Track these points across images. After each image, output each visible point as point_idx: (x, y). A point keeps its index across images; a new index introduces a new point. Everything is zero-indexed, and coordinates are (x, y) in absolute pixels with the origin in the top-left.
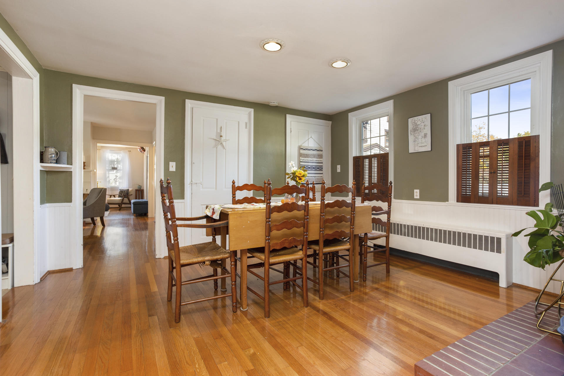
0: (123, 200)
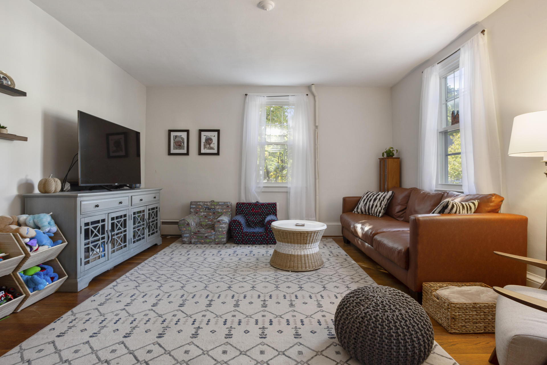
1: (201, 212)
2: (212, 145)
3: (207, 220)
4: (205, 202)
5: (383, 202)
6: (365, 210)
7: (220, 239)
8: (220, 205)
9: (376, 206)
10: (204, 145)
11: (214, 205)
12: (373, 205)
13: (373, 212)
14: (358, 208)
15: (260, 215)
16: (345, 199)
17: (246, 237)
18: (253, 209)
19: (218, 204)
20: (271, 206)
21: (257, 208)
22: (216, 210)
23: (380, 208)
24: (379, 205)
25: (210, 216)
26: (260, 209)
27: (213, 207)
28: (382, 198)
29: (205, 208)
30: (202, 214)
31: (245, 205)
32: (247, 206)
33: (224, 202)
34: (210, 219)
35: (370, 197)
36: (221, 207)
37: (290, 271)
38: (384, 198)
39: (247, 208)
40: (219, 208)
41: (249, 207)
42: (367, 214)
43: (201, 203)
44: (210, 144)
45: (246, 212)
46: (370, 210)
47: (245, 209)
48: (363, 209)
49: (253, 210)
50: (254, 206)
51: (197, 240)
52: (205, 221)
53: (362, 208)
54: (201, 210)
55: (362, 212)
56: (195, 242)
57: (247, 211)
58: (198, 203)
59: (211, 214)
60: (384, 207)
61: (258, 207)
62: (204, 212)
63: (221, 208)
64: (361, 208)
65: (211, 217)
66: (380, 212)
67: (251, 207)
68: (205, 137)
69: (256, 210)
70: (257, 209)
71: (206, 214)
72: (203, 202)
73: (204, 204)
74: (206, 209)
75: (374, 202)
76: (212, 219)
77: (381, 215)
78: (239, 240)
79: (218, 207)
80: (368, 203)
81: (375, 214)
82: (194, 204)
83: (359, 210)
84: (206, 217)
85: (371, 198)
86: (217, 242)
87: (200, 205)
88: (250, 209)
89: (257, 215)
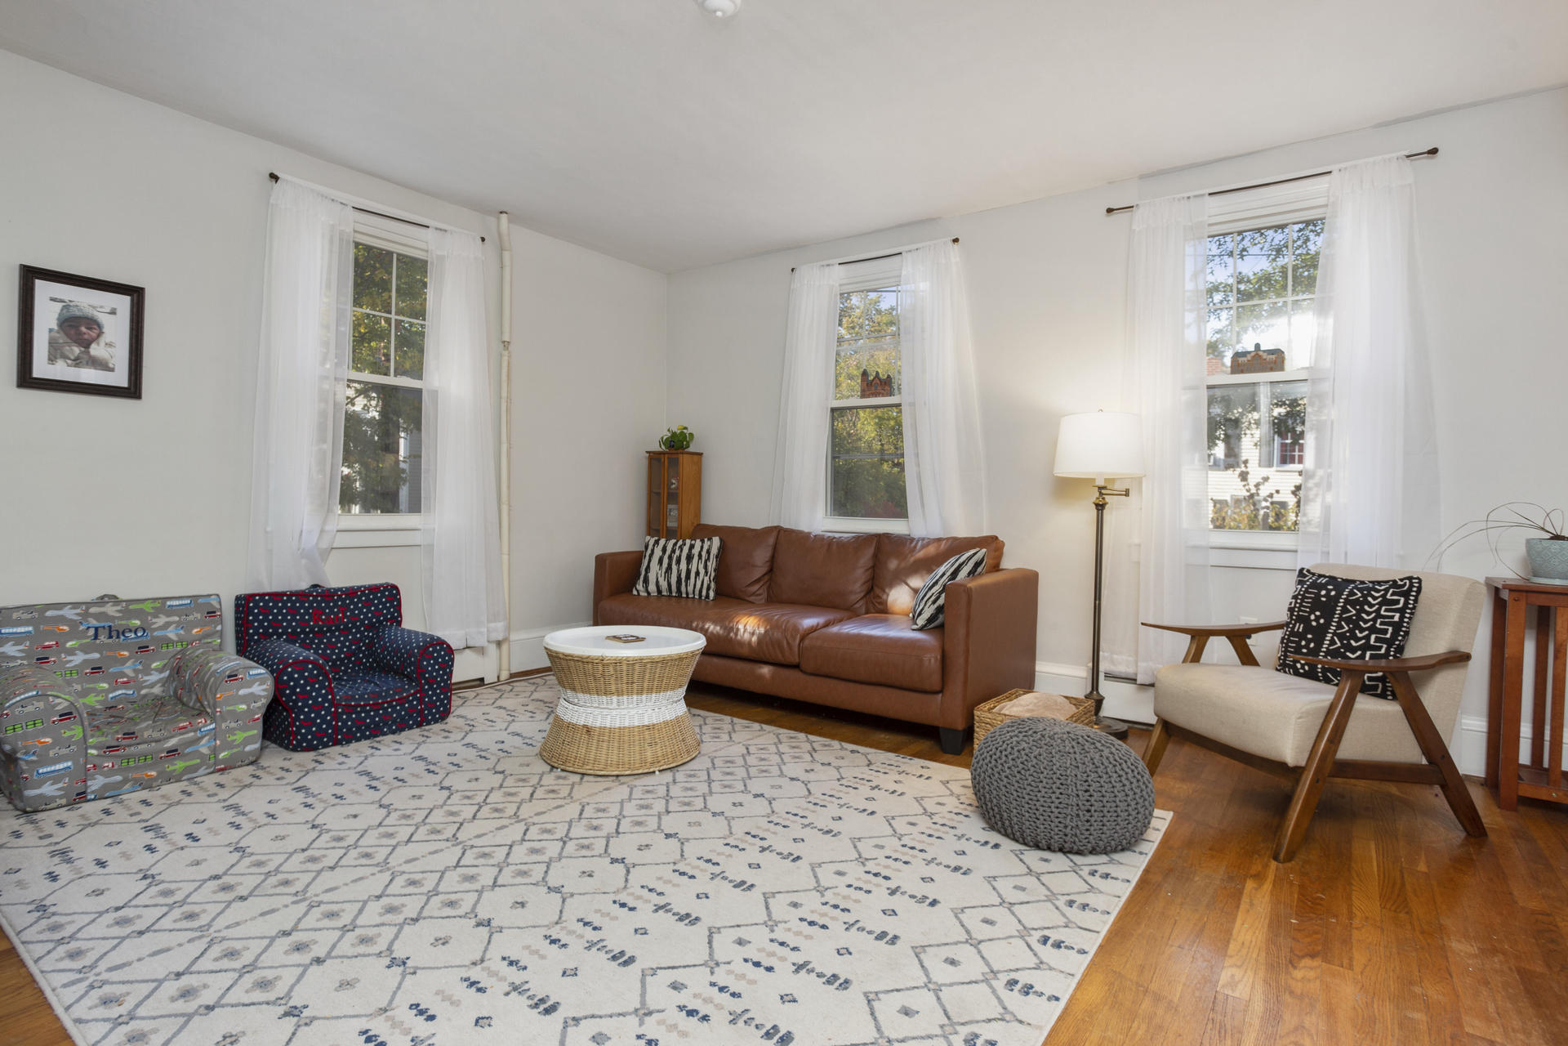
0: (1336, 722)
1: (71, 652)
2: (96, 350)
3: (106, 686)
4: (89, 604)
5: (709, 564)
6: (669, 585)
7: (238, 746)
8: (171, 611)
9: (697, 573)
10: (53, 344)
11: (140, 614)
12: (688, 572)
13: (690, 589)
14: (646, 581)
15: (346, 631)
16: (601, 560)
17: (349, 714)
18: (318, 612)
19: (161, 605)
20: (383, 595)
21: (331, 609)
22: (155, 634)
23: (707, 579)
24: (702, 571)
25: (124, 661)
26: (344, 609)
27: (138, 622)
28: (704, 554)
29: (92, 632)
30: (78, 658)
31: (285, 603)
32: (294, 603)
33: (194, 598)
34: (123, 675)
35: (673, 551)
36: (177, 619)
37: (657, 773)
38: (708, 552)
39: (293, 611)
40: (167, 625)
41: (302, 606)
42: (674, 594)
43: (69, 613)
44: (87, 345)
45: (289, 625)
46: (683, 584)
47: (284, 616)
48: (664, 584)
49: (316, 616)
50: (321, 602)
51: (119, 778)
52: (94, 690)
53: (661, 580)
54: (69, 644)
55: (659, 591)
56: (105, 787)
57: (268, 621)
58: (49, 613)
59: (126, 653)
60: (713, 574)
61: (336, 605)
62: (85, 649)
63: (178, 623)
64: (657, 582)
65: (128, 669)
66: (709, 588)
67: (309, 608)
68: (60, 305)
69: (328, 615)
70: (332, 612)
71: (96, 655)
72: (75, 605)
73: (86, 615)
74: (96, 637)
75: (688, 564)
76: (132, 674)
77: (712, 594)
78: (319, 735)
79: (162, 620)
80: (674, 567)
81: (697, 592)
82: (26, 616)
83: (652, 588)
84: (96, 669)
85: (678, 552)
86: (224, 760)
87: (62, 620)
88: (307, 613)
89: (332, 632)
